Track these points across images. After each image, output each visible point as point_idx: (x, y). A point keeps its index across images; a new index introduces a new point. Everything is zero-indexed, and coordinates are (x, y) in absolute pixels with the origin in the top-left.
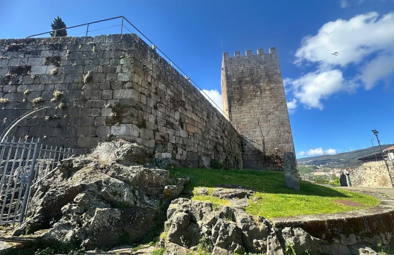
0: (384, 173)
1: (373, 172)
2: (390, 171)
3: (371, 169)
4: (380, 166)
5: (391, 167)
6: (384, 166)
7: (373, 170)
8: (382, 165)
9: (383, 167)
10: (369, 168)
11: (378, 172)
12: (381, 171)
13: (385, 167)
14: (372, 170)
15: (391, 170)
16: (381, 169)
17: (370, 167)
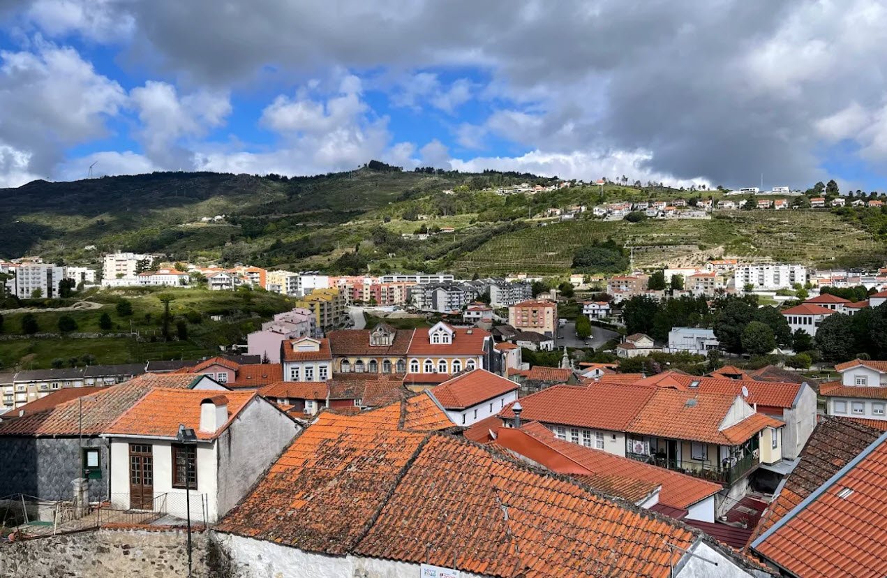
0: (173, 572)
1: (133, 564)
2: (193, 569)
3: (126, 553)
4: (165, 549)
5: (200, 553)
6: (178, 549)
7: (133, 560)
8: (173, 544)
9: (175, 550)
10: (121, 550)
11: (150, 567)
12: (163, 562)
13: (180, 552)
14: (131, 556)
15: (198, 565)
16: (168, 556)
17: (126, 547)
